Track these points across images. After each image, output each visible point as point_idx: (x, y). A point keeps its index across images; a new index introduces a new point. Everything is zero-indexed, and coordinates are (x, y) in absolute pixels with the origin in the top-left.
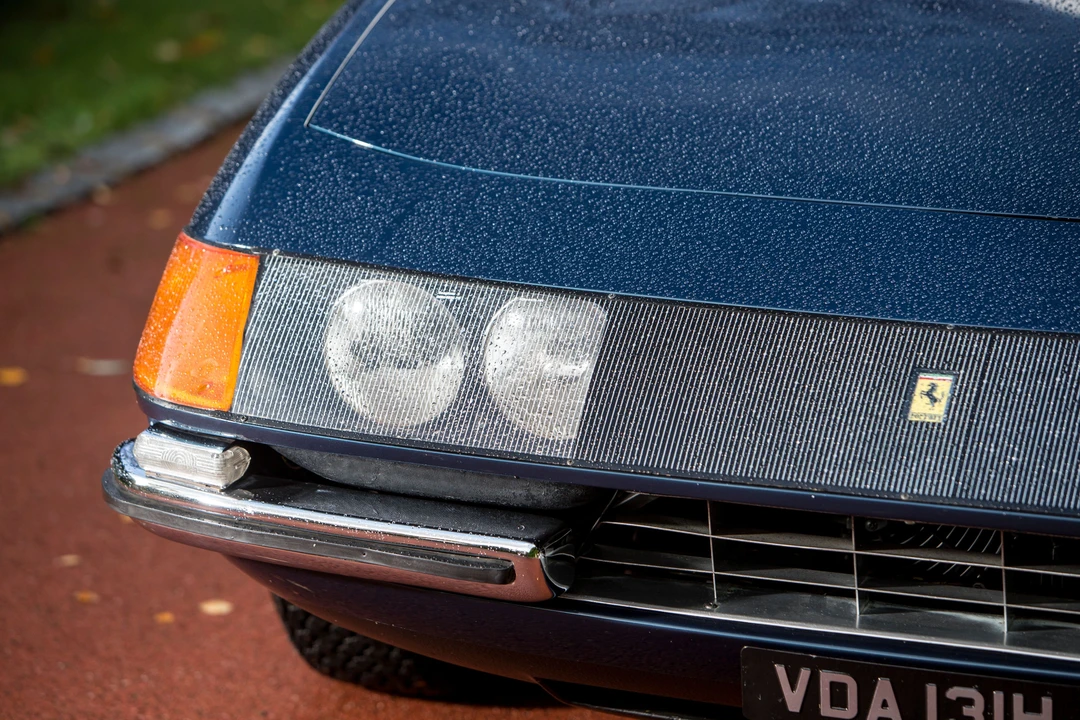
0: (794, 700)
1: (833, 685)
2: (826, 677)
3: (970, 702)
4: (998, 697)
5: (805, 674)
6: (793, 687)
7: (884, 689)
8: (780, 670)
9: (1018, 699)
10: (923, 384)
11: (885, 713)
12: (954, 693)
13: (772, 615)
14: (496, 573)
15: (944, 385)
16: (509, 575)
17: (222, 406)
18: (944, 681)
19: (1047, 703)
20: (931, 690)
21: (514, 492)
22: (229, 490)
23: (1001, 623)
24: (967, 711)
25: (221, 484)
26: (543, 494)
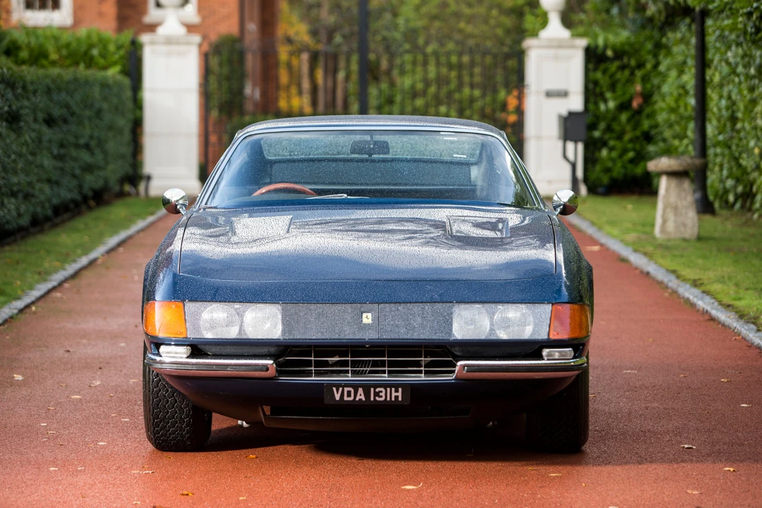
0: (337, 397)
1: (348, 391)
2: (346, 389)
3: (381, 392)
4: (388, 389)
5: (341, 389)
6: (337, 392)
7: (361, 390)
8: (334, 389)
9: (393, 389)
10: (364, 315)
11: (361, 397)
12: (378, 390)
13: (330, 377)
14: (265, 369)
15: (370, 315)
16: (267, 369)
17: (185, 336)
18: (376, 386)
19: (400, 389)
20: (372, 389)
21: (265, 350)
22: (188, 357)
23: (386, 375)
24: (381, 394)
25: (186, 356)
26: (273, 350)
